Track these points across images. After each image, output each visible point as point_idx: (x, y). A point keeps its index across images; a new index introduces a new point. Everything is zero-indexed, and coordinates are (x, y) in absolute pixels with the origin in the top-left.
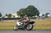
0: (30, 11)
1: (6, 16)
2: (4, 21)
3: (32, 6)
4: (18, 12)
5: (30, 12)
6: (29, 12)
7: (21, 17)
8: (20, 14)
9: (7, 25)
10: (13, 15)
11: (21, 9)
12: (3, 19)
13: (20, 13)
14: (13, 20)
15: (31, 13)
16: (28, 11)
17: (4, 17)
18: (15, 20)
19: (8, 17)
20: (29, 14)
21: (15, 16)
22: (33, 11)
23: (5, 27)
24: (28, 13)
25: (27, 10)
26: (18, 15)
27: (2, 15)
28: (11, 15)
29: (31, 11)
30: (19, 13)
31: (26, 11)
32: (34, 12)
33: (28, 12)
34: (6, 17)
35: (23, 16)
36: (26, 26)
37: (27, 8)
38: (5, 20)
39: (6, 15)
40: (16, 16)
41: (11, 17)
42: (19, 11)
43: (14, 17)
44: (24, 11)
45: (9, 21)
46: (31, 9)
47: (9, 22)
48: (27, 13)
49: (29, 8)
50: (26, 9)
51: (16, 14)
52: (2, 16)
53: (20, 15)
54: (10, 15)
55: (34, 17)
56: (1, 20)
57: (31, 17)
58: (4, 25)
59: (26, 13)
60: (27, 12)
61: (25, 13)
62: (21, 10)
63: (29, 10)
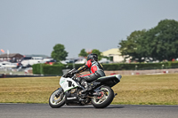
0: (166, 40)
1: (81, 57)
3: (174, 23)
4: (123, 44)
5: (166, 44)
6: (163, 44)
7: (134, 63)
8: (129, 51)
10: (106, 54)
11: (135, 32)
13: (129, 47)
15: (170, 48)
16: (158, 39)
17: (76, 61)
18: (112, 72)
20: (162, 50)
21: (112, 58)
22: (174, 40)
24: (159, 46)
25: (154, 36)
26: (123, 54)
27: (66, 54)
28: (99, 53)
29: (171, 40)
30: (126, 47)
33: (157, 43)
34: (83, 62)
35: (140, 58)
36: (90, 93)
37: (156, 28)
39: (83, 54)
40: (118, 59)
42: (129, 39)
43: (110, 63)
44: (145, 38)
46: (168, 33)
48: (156, 48)
49: (163, 30)
50: (152, 33)
52: (69, 58)
53: (130, 54)
56: (65, 72)
57: (170, 62)
59: (152, 47)
60: (154, 44)
61: (147, 46)
62: (133, 34)
63: (161, 36)
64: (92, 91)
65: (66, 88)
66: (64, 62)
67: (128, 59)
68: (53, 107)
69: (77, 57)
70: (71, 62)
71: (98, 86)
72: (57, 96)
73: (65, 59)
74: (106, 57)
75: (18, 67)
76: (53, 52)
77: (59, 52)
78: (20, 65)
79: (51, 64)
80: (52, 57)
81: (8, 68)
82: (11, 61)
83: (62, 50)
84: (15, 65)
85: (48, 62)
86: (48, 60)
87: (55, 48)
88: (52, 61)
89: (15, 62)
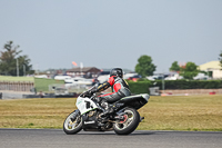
1: (172, 73)
2: (165, 93)
9: (176, 113)
10: (203, 67)
12: (159, 85)
14: (202, 90)
17: (166, 76)
18: (211, 91)
19: (181, 78)
21: (211, 74)
23: (167, 121)
27: (154, 68)
28: (195, 67)
34: (174, 78)
38: (170, 91)
39: (175, 68)
40: (219, 74)
41: (195, 78)
45: (187, 93)
47: (188, 100)
51: (218, 62)
54: (192, 68)
56: (152, 90)
58: (165, 114)
64: (114, 114)
65: (84, 110)
66: (151, 78)
68: (68, 133)
69: (167, 72)
70: (160, 78)
71: (122, 107)
72: (73, 120)
73: (152, 75)
74: (203, 72)
75: (94, 84)
76: (137, 66)
77: (146, 65)
78: (96, 81)
79: (135, 81)
80: (137, 71)
81: (81, 85)
82: (85, 77)
83: (149, 63)
84: (89, 82)
85: (131, 78)
86: (132, 75)
87: (139, 60)
88: (135, 77)
89: (90, 77)
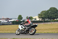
0: (52, 13)
3: (54, 8)
4: (39, 15)
5: (52, 15)
8: (41, 17)
10: (34, 18)
11: (43, 11)
15: (53, 16)
16: (50, 13)
21: (36, 19)
24: (50, 15)
25: (48, 12)
26: (39, 18)
27: (22, 18)
28: (32, 18)
29: (53, 13)
30: (40, 16)
31: (47, 14)
32: (56, 14)
35: (44, 19)
37: (49, 10)
42: (41, 13)
46: (52, 11)
55: (56, 19)
57: (53, 20)
59: (48, 15)
61: (46, 15)
67: (41, 19)
79: (18, 21)
80: (18, 19)
83: (21, 17)
84: (7, 21)
87: (19, 16)
